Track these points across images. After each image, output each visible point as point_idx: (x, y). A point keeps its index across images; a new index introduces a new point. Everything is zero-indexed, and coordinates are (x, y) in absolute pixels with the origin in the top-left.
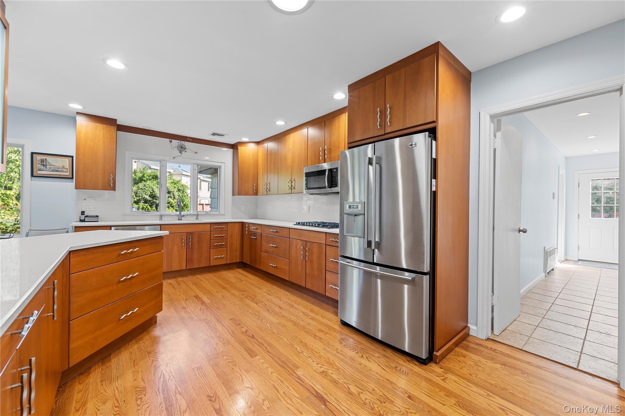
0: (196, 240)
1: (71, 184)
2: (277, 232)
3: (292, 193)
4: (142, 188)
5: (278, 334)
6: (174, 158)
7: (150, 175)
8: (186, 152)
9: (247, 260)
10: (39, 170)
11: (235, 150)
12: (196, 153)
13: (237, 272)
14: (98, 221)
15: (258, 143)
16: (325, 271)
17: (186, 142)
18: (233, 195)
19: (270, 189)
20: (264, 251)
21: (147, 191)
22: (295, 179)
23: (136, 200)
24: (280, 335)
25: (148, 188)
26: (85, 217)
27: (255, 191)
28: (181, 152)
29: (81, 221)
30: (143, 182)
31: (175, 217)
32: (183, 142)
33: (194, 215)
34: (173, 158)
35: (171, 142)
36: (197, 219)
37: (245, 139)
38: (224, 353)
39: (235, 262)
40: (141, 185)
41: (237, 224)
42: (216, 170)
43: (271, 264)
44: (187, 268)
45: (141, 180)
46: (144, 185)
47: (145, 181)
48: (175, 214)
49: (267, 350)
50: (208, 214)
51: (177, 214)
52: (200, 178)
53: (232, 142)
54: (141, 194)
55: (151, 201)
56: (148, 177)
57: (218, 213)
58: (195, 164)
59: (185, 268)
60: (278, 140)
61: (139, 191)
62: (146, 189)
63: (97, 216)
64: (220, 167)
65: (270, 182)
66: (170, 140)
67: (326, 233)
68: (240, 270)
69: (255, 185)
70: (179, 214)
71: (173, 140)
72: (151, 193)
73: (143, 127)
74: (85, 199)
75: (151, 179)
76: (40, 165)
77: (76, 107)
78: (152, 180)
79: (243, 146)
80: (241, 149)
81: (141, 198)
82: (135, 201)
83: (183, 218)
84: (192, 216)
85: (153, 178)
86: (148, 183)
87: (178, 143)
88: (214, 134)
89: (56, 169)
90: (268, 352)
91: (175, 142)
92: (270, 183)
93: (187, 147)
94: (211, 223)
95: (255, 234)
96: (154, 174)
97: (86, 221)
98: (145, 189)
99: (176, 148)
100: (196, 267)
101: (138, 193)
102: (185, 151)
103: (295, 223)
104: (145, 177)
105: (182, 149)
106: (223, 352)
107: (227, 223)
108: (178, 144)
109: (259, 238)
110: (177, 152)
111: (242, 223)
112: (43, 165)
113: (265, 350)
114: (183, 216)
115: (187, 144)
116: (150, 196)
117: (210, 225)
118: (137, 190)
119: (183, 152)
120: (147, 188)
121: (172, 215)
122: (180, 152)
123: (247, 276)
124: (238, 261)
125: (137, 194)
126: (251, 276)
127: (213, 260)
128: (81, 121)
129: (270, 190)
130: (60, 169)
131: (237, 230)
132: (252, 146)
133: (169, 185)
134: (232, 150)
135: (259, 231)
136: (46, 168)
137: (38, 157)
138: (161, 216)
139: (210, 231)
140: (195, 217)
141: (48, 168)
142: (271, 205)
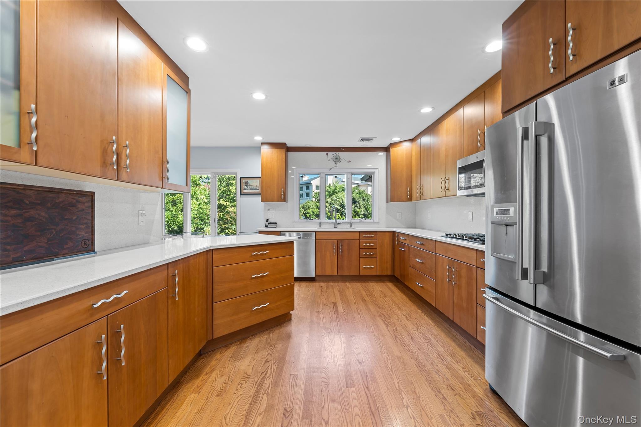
0: (346, 247)
1: (259, 198)
2: (422, 244)
3: (445, 196)
4: (335, 199)
5: (392, 370)
6: (331, 169)
7: (341, 188)
8: (340, 162)
9: (397, 274)
10: (244, 190)
11: (388, 153)
12: (350, 162)
13: (386, 285)
14: (275, 227)
15: (412, 140)
16: (475, 304)
17: (340, 153)
18: (387, 202)
19: (423, 193)
20: (412, 266)
22: (449, 178)
24: (392, 372)
26: (269, 223)
27: (408, 196)
28: (336, 163)
29: (266, 227)
30: (335, 194)
32: (338, 153)
33: (349, 223)
34: (329, 169)
35: (327, 154)
36: (351, 227)
37: (396, 139)
38: (324, 370)
39: (386, 274)
40: (334, 197)
41: (388, 234)
42: (369, 177)
43: (417, 283)
44: (338, 274)
46: (336, 197)
47: (337, 193)
48: (332, 222)
49: (367, 384)
50: (362, 222)
53: (385, 145)
54: (334, 204)
55: (341, 210)
56: (339, 190)
57: (372, 221)
58: (349, 173)
59: (337, 274)
60: (430, 132)
61: (332, 202)
63: (276, 223)
64: (374, 173)
65: (423, 185)
66: (326, 153)
67: (477, 250)
68: (390, 285)
69: (409, 189)
70: (334, 222)
71: (329, 153)
72: (341, 203)
73: (305, 145)
74: (269, 210)
75: (341, 191)
76: (244, 186)
77: (259, 138)
78: (342, 191)
79: (395, 148)
80: (393, 150)
83: (339, 226)
84: (347, 224)
86: (339, 195)
87: (333, 154)
88: (363, 140)
89: (253, 188)
90: (367, 388)
91: (331, 154)
92: (424, 186)
93: (341, 158)
94: (360, 231)
95: (403, 246)
97: (269, 226)
98: (337, 200)
99: (332, 160)
100: (346, 274)
102: (339, 162)
103: (444, 235)
104: (336, 190)
105: (337, 160)
106: (324, 368)
107: (377, 232)
108: (333, 156)
109: (407, 249)
110: (332, 164)
111: (394, 232)
112: (246, 186)
113: (365, 384)
114: (339, 224)
115: (341, 155)
116: (340, 206)
117: (359, 233)
118: (331, 201)
119: (338, 163)
120: (338, 199)
121: (329, 223)
122: (335, 163)
123: (393, 292)
124: (389, 273)
125: (331, 204)
126: (398, 293)
127: (363, 269)
128: (266, 149)
129: (424, 194)
130: (255, 188)
131: (387, 240)
132: (407, 145)
133: (355, 195)
134: (386, 153)
135: (407, 242)
136: (248, 187)
137: (244, 180)
138: (320, 223)
139: (360, 240)
140: (349, 225)
141: (249, 187)
142: (430, 212)
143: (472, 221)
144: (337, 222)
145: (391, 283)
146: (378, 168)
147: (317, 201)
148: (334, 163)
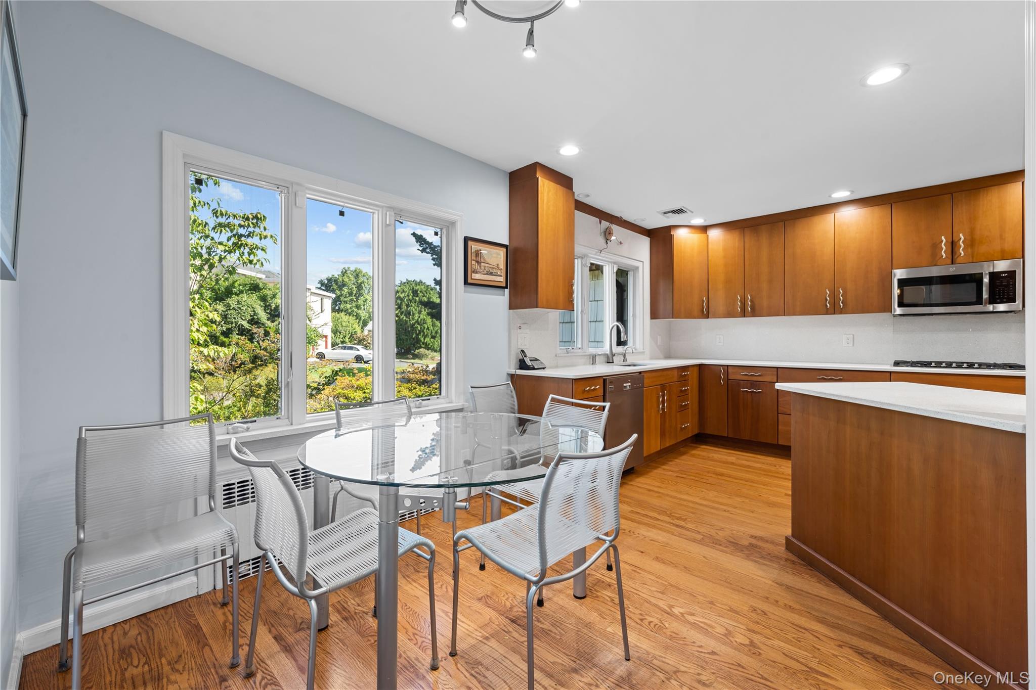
4: (235, 306)
6: (600, 251)
10: (474, 272)
11: (659, 240)
12: (621, 244)
14: (544, 368)
18: (652, 318)
26: (530, 360)
27: (704, 313)
32: (610, 224)
35: (600, 223)
41: (695, 368)
44: (663, 447)
52: (310, 289)
58: (615, 263)
59: (660, 449)
64: (637, 269)
65: (753, 296)
66: (599, 220)
71: (602, 220)
74: (520, 328)
76: (475, 263)
78: (250, 292)
80: (678, 238)
87: (604, 224)
89: (491, 271)
92: (756, 297)
94: (678, 368)
95: (749, 385)
97: (535, 367)
99: (603, 235)
102: (610, 240)
105: (609, 237)
107: (689, 367)
108: (605, 227)
110: (603, 241)
111: (701, 366)
117: (677, 371)
119: (608, 242)
124: (695, 432)
127: (680, 432)
130: (495, 271)
134: (649, 239)
135: (769, 378)
136: (480, 267)
137: (473, 246)
138: (595, 356)
139: (677, 381)
141: (482, 268)
146: (643, 262)
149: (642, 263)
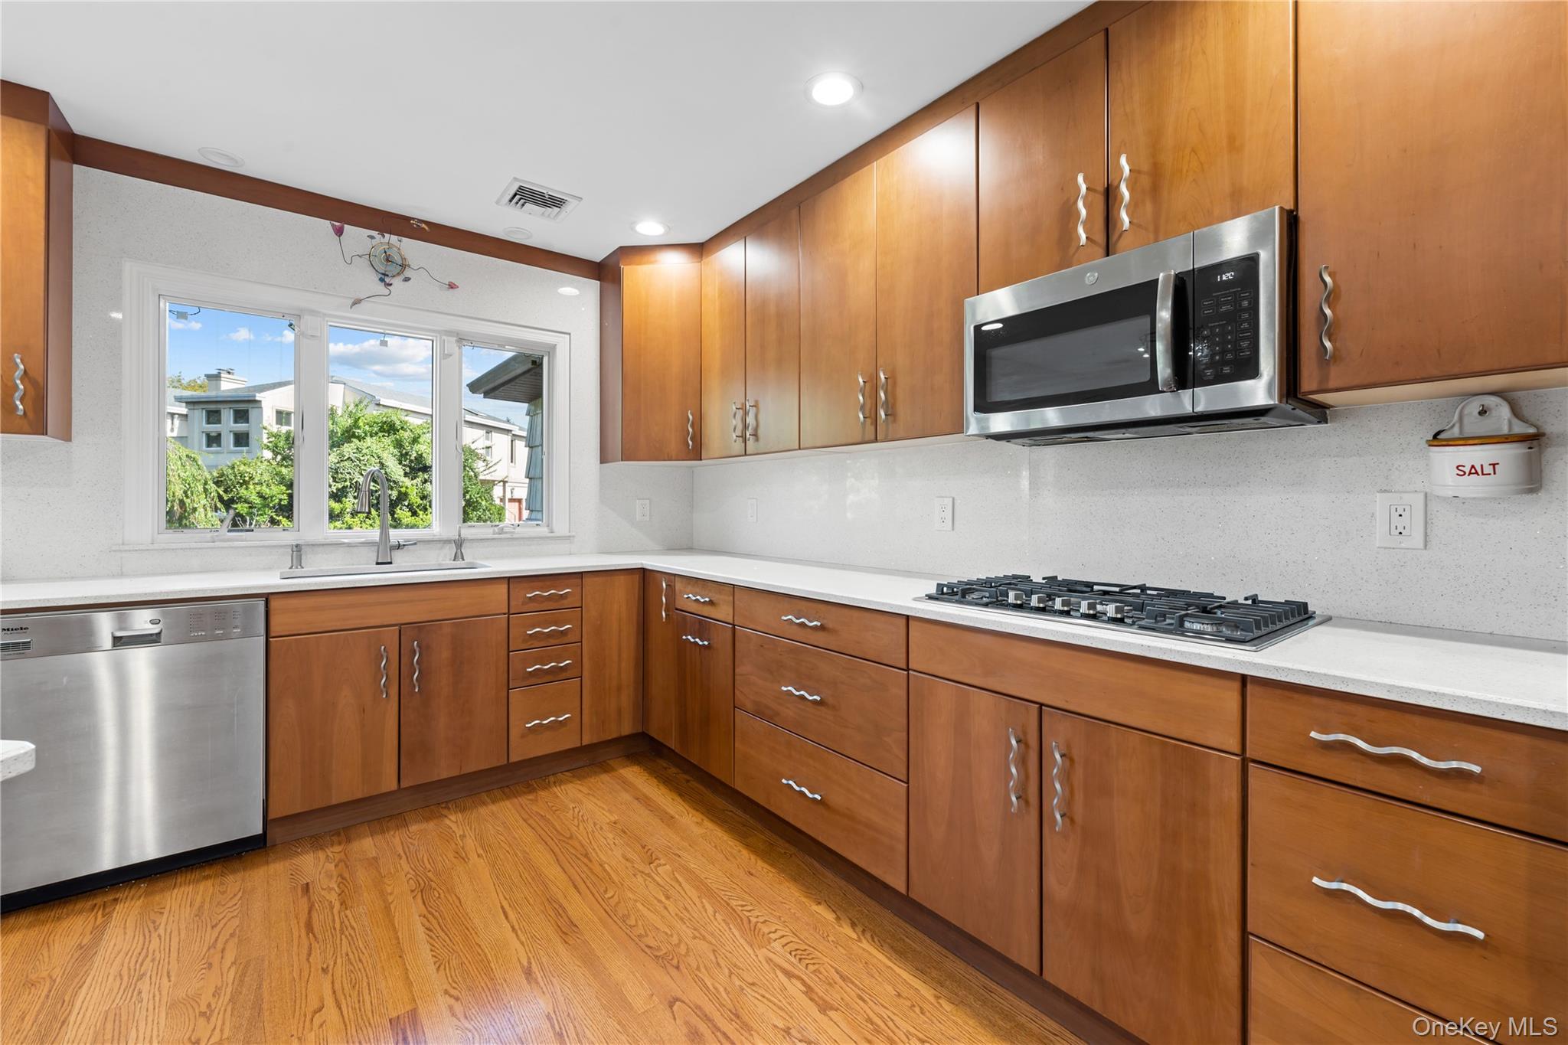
0: (442, 654)
2: (822, 628)
3: (876, 440)
4: (352, 456)
6: (357, 302)
7: (375, 423)
8: (407, 279)
9: (664, 728)
11: (609, 286)
12: (452, 286)
13: (626, 784)
15: (699, 249)
16: (1234, 935)
17: (404, 239)
18: (604, 459)
19: (756, 429)
20: (749, 706)
21: (365, 465)
22: (894, 371)
23: (335, 491)
25: (369, 457)
27: (690, 443)
28: (387, 280)
30: (354, 440)
31: (364, 550)
32: (394, 239)
33: (447, 541)
34: (350, 302)
35: (339, 232)
36: (458, 556)
37: (650, 230)
39: (615, 735)
40: (348, 449)
41: (621, 579)
42: (534, 362)
43: (792, 783)
44: (404, 784)
45: (349, 435)
46: (357, 449)
47: (359, 438)
48: (363, 540)
50: (503, 536)
51: (370, 539)
53: (598, 255)
54: (349, 473)
56: (367, 428)
57: (543, 531)
58: (449, 333)
59: (394, 786)
60: (794, 213)
61: (342, 465)
62: (362, 458)
64: (551, 350)
65: (757, 402)
66: (333, 225)
67: (1246, 678)
68: (634, 775)
69: (691, 417)
70: (377, 539)
71: (347, 227)
75: (377, 433)
78: (380, 434)
79: (640, 264)
80: (633, 274)
81: (348, 483)
82: (332, 492)
83: (399, 557)
84: (439, 545)
85: (382, 430)
86: (369, 444)
87: (372, 237)
88: (525, 196)
91: (357, 236)
92: (761, 406)
93: (410, 261)
94: (509, 578)
95: (702, 627)
96: (385, 419)
98: (360, 460)
99: (365, 262)
100: (444, 775)
101: (341, 470)
102: (402, 277)
103: (935, 591)
104: (359, 428)
105: (390, 269)
107: (581, 575)
108: (369, 243)
109: (722, 639)
110: (365, 279)
111: (644, 574)
114: (399, 546)
115: (411, 248)
117: (506, 586)
118: (338, 463)
119: (397, 282)
120: (366, 458)
121: (349, 545)
122: (382, 280)
123: (668, 820)
124: (627, 729)
125: (337, 473)
126: (688, 818)
127: (523, 736)
129: (760, 432)
131: (621, 601)
133: (425, 447)
134: (599, 282)
135: (723, 612)
138: (298, 549)
139: (509, 614)
140: (452, 550)
142: (756, 499)
143: (953, 529)
144: (393, 541)
145: (636, 769)
146: (570, 334)
147: (284, 459)
148: (375, 278)
149: (568, 336)
